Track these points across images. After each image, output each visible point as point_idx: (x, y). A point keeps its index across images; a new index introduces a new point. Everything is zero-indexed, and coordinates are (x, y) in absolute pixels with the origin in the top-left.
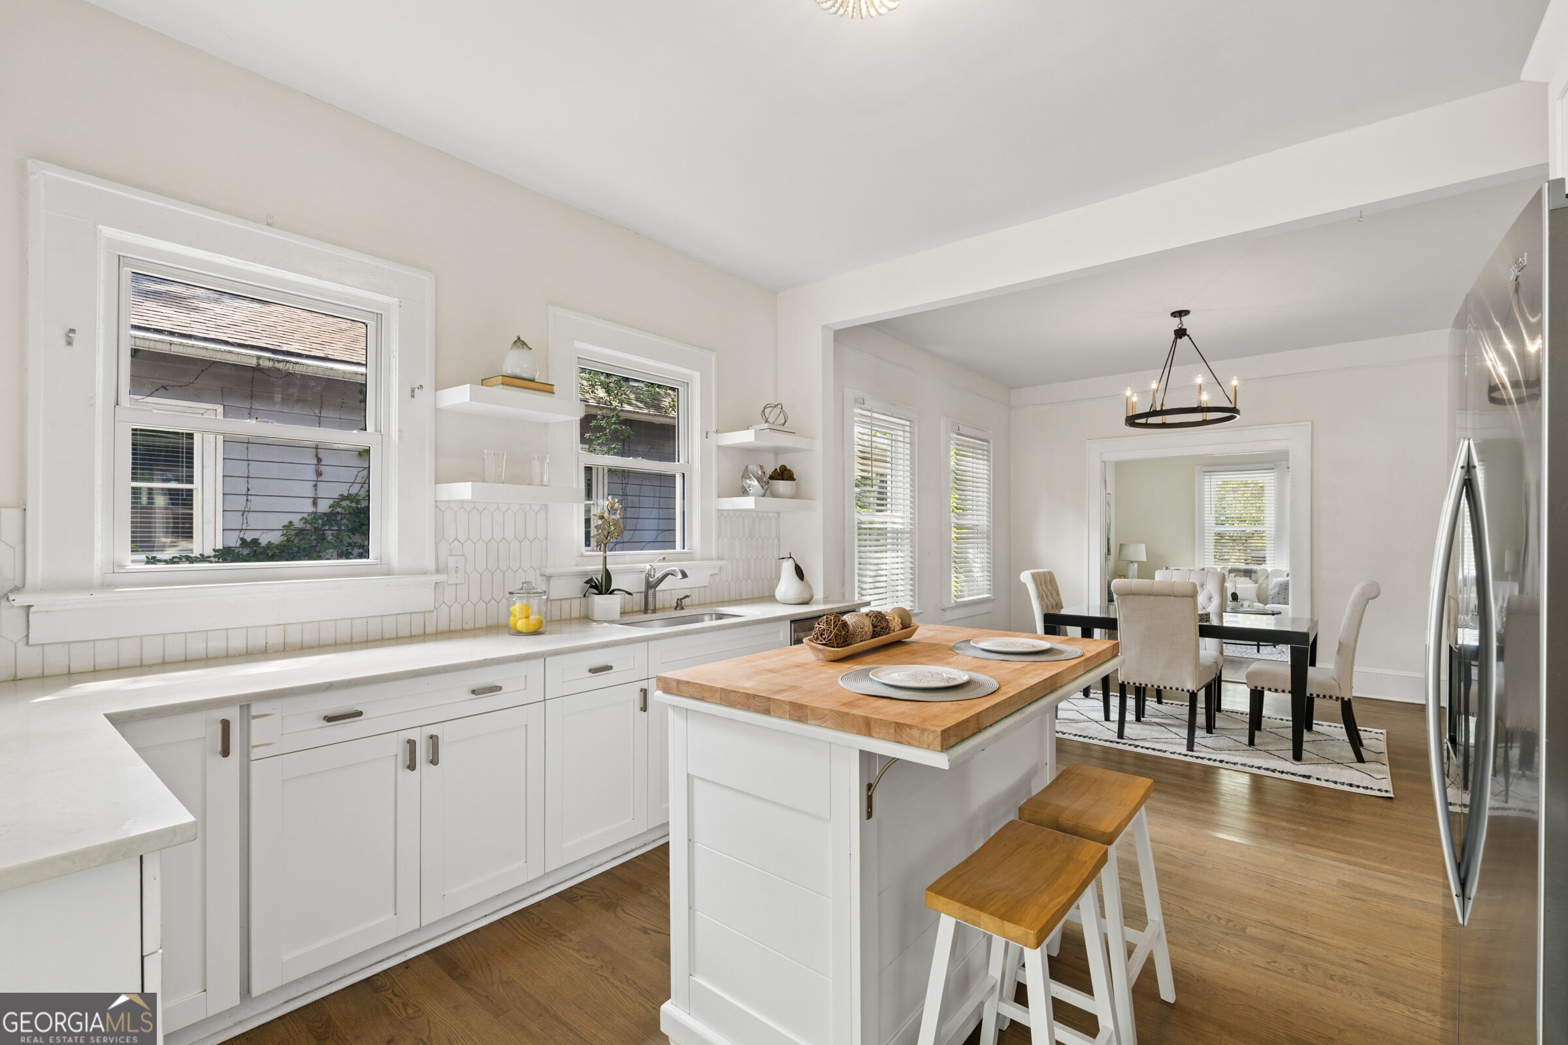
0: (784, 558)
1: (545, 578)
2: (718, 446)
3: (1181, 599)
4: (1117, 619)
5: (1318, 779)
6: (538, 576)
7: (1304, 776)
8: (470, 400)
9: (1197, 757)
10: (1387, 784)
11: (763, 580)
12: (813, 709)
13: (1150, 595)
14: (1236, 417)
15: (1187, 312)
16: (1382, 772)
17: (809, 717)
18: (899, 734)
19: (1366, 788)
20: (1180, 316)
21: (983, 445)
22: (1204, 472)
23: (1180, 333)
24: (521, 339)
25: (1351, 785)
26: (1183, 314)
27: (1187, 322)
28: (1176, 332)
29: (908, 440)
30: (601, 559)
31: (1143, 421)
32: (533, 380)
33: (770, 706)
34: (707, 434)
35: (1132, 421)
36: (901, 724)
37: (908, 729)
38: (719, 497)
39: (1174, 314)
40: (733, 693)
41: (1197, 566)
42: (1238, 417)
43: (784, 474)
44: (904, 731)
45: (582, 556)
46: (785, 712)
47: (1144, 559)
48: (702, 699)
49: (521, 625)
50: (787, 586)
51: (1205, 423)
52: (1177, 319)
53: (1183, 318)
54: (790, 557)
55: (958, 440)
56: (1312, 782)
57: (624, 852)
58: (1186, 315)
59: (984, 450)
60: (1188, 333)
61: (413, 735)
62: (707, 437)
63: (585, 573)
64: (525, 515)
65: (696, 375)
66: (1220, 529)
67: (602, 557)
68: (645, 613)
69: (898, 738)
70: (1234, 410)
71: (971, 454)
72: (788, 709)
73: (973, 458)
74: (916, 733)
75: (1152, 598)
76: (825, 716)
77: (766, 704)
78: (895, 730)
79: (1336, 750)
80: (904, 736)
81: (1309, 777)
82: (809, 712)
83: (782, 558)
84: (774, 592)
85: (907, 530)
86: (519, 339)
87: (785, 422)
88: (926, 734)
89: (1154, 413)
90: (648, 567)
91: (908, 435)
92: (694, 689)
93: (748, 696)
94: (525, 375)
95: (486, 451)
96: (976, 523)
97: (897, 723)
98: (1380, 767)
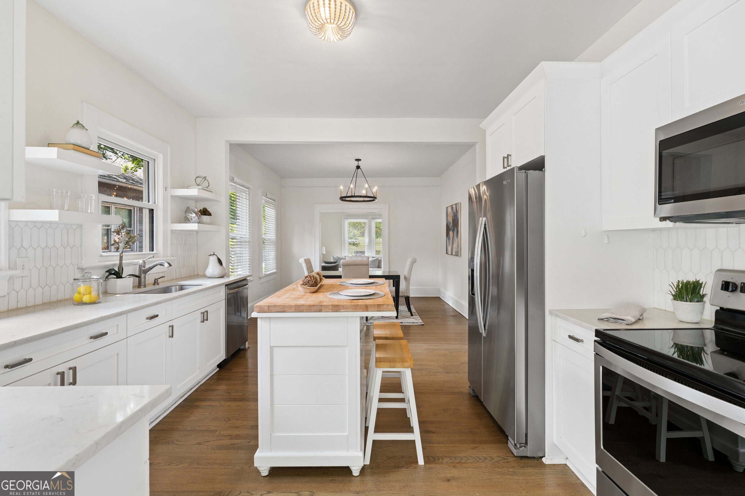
0: (211, 255)
1: (80, 270)
2: (171, 196)
3: (364, 266)
4: (341, 276)
5: (405, 323)
6: (76, 270)
7: (401, 323)
8: (58, 158)
9: (370, 323)
10: (421, 321)
11: (190, 267)
12: (343, 306)
13: (354, 265)
14: (375, 200)
15: (360, 160)
16: (418, 318)
17: (341, 309)
18: (379, 308)
19: (417, 323)
20: (358, 161)
21: (273, 202)
22: (345, 218)
23: (358, 167)
24: (80, 122)
25: (413, 323)
26: (359, 160)
27: (360, 163)
28: (357, 166)
29: (248, 198)
30: (118, 258)
31: (344, 199)
32: (88, 149)
33: (322, 308)
34: (166, 188)
35: (343, 199)
36: (380, 304)
37: (382, 306)
38: (172, 223)
39: (356, 160)
40: (302, 306)
41: (342, 255)
42: (376, 200)
43: (205, 212)
44: (381, 307)
45: (102, 256)
46: (329, 309)
47: (324, 253)
48: (284, 312)
49: (86, 299)
50: (213, 268)
51: (364, 201)
52: (357, 162)
53: (359, 162)
54: (214, 255)
55: (265, 199)
56: (404, 324)
57: (156, 418)
58: (360, 161)
59: (273, 204)
60: (360, 168)
61: (60, 369)
62: (166, 190)
63: (105, 267)
64: (68, 230)
65: (161, 156)
66: (350, 241)
67: (119, 257)
68: (138, 288)
69: (379, 310)
70: (376, 198)
71: (267, 206)
72: (331, 308)
73: (268, 207)
74: (385, 306)
75: (355, 266)
76: (348, 307)
77: (321, 307)
78: (378, 307)
79: (404, 314)
80: (381, 308)
81: (402, 323)
82: (341, 307)
83: (210, 255)
84: (205, 273)
85: (247, 241)
86: (78, 122)
87: (209, 186)
88: (389, 306)
89: (352, 196)
90: (141, 261)
91: (247, 195)
92: (279, 308)
93: (310, 306)
94: (84, 145)
95: (54, 190)
96: (270, 238)
97: (378, 304)
98: (417, 316)
